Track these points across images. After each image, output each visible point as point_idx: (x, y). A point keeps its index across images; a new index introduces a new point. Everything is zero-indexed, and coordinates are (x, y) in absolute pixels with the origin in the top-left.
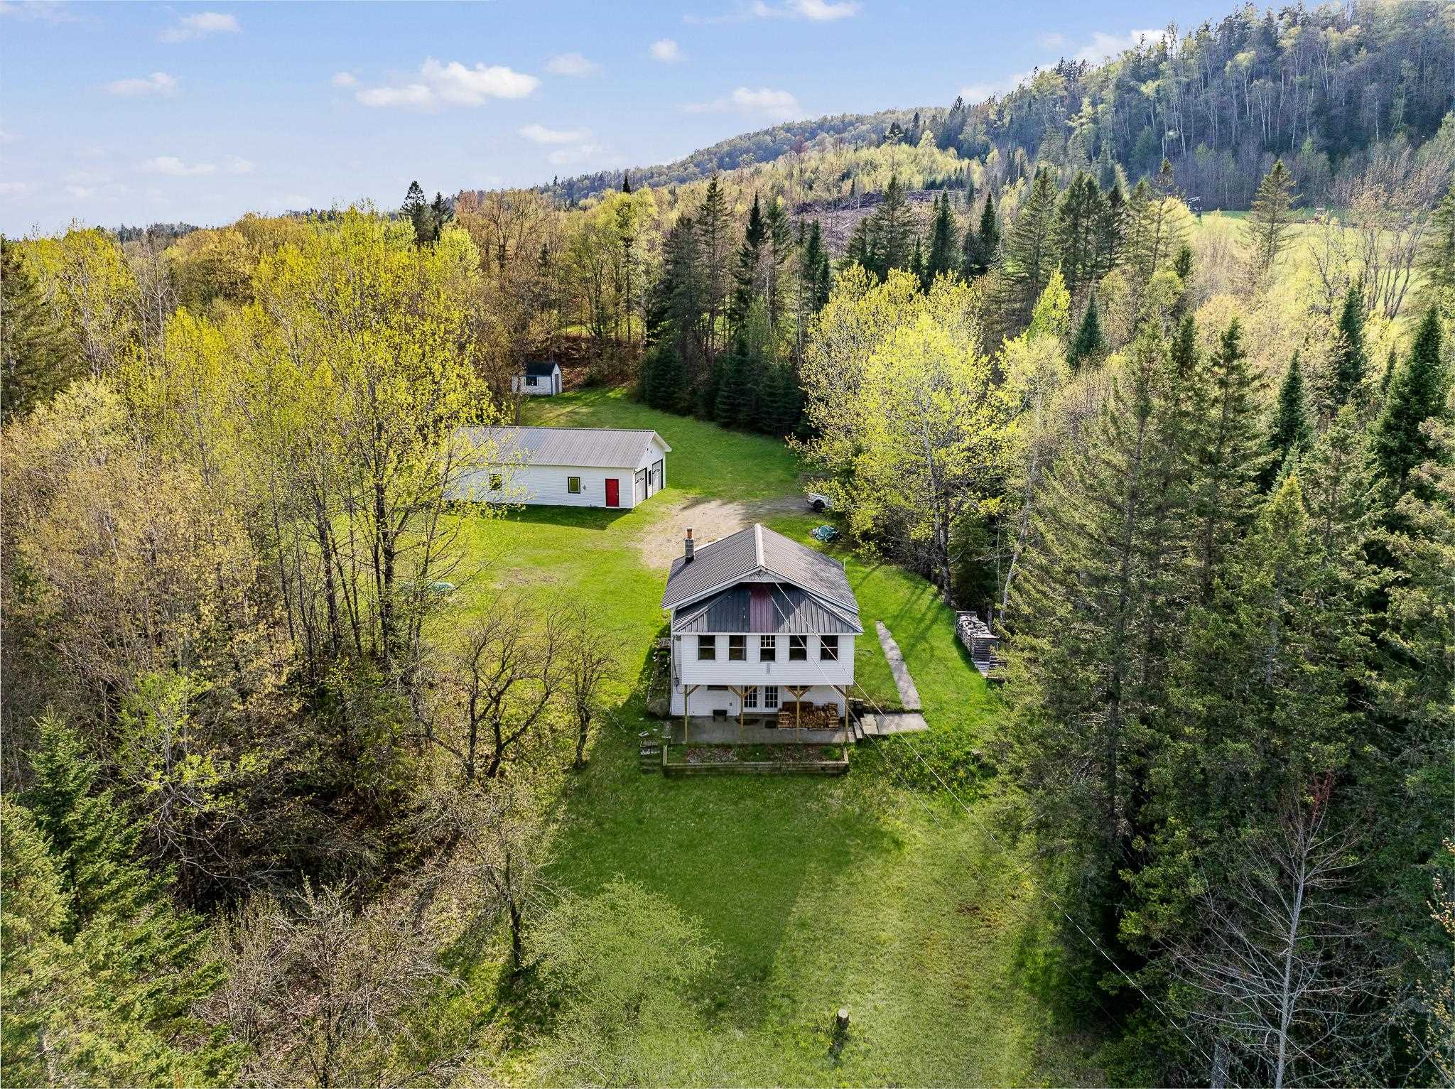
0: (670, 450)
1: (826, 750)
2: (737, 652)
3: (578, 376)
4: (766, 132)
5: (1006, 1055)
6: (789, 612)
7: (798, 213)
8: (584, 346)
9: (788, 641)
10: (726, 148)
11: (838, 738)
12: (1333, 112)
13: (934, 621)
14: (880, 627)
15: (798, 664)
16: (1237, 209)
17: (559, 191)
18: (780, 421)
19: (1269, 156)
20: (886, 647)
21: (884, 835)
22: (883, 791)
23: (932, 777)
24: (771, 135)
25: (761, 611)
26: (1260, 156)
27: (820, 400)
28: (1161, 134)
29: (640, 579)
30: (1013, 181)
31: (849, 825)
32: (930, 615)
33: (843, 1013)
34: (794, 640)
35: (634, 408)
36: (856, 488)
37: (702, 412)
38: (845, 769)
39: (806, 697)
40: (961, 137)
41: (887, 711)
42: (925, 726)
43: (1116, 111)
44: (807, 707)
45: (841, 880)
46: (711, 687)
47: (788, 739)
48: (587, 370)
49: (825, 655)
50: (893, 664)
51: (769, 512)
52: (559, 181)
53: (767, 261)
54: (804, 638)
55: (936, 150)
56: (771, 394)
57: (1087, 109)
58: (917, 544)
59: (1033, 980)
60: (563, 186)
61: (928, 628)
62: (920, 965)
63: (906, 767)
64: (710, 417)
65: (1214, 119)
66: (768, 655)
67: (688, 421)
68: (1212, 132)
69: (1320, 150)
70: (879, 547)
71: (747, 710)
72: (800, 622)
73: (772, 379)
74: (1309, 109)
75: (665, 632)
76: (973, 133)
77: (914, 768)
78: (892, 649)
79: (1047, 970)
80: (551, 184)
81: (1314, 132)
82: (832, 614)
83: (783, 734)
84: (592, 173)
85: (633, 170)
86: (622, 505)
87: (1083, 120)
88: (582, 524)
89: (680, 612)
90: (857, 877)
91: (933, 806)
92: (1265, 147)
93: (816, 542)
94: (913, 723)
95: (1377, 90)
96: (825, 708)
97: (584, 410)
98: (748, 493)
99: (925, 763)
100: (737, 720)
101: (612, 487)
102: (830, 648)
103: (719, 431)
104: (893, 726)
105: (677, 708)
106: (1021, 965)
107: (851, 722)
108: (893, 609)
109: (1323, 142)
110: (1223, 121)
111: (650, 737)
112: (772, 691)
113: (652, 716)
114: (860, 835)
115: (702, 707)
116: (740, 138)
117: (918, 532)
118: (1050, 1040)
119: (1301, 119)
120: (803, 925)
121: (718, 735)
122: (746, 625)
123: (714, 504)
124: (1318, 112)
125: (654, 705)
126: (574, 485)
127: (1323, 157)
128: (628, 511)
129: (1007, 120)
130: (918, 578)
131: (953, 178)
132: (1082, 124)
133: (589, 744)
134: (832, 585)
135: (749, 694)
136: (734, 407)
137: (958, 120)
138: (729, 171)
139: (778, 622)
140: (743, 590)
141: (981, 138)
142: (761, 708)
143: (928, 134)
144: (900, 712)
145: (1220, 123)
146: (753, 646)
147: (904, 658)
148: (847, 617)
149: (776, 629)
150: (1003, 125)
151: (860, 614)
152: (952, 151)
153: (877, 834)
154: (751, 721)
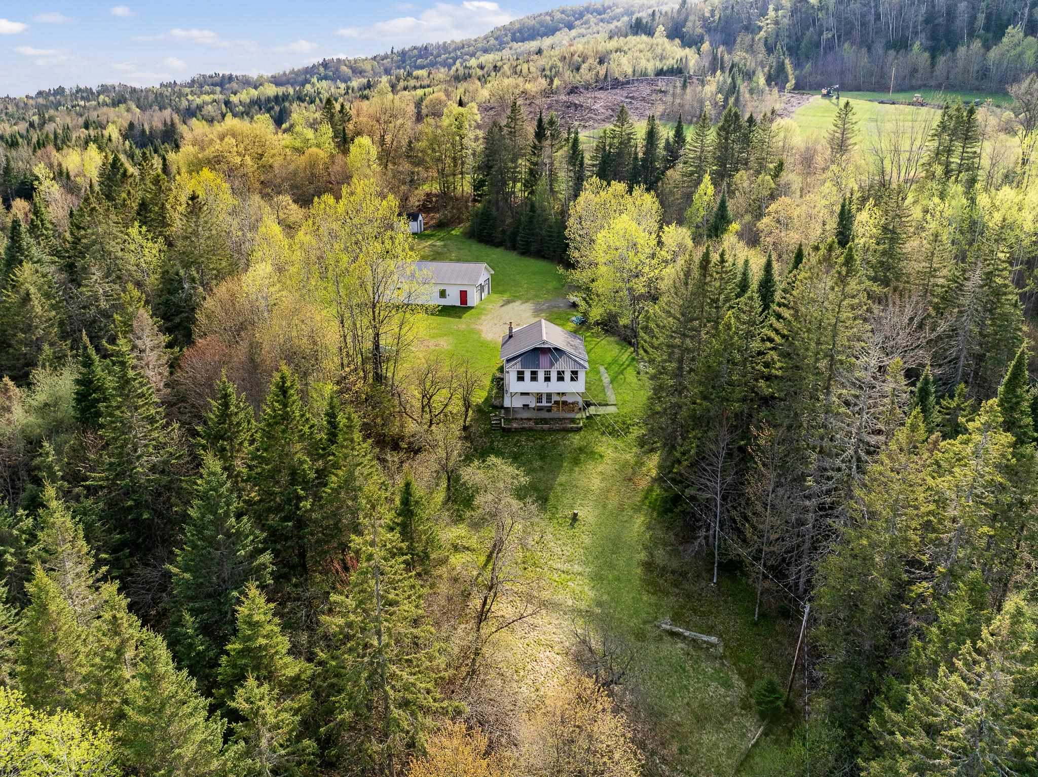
0: (493, 272)
1: (573, 420)
2: (534, 378)
3: (432, 218)
4: (547, 14)
5: (637, 526)
6: (557, 360)
7: (569, 94)
8: (434, 199)
9: (556, 374)
10: (517, 26)
11: (578, 416)
12: (936, 22)
13: (628, 366)
14: (602, 369)
15: (561, 383)
16: (868, 90)
17: (395, 58)
18: (554, 252)
19: (892, 53)
20: (603, 378)
21: (596, 453)
22: (597, 437)
23: (618, 431)
24: (550, 15)
25: (544, 360)
26: (886, 53)
27: (576, 248)
28: (820, 33)
29: (484, 345)
30: (714, 72)
31: (581, 450)
32: (627, 363)
33: (576, 512)
34: (559, 373)
35: (469, 242)
36: (591, 299)
37: (509, 245)
38: (581, 428)
39: (564, 398)
40: (684, 30)
41: (600, 405)
42: (617, 411)
43: (792, 16)
44: (564, 403)
45: (577, 469)
46: (522, 394)
47: (556, 416)
48: (438, 216)
49: (572, 379)
50: (606, 385)
51: (548, 308)
52: (395, 51)
53: (547, 151)
54: (563, 372)
55: (666, 40)
56: (550, 236)
57: (771, 13)
58: (625, 327)
59: (650, 503)
60: (398, 54)
61: (625, 369)
62: (607, 498)
63: (607, 427)
64: (513, 247)
65: (857, 24)
66: (547, 379)
67: (499, 251)
68: (856, 33)
69: (925, 50)
70: (603, 329)
71: (538, 404)
72: (562, 365)
73: (550, 227)
74: (920, 18)
75: (501, 370)
76: (693, 27)
77: (611, 427)
78: (606, 379)
79: (656, 500)
80: (389, 53)
81: (923, 35)
82: (575, 361)
83: (555, 414)
84: (419, 45)
85: (449, 42)
86: (469, 305)
87: (769, 21)
88: (449, 315)
89: (508, 361)
90: (584, 468)
91: (617, 443)
92: (889, 46)
93: (573, 325)
94: (611, 410)
95: (967, 7)
96: (573, 404)
97: (439, 243)
98: (537, 296)
99: (615, 426)
100: (534, 409)
101: (463, 295)
102: (574, 376)
103: (518, 257)
104: (602, 411)
105: (507, 403)
106: (646, 498)
107: (584, 409)
108: (609, 359)
109: (929, 43)
110: (863, 24)
111: (496, 416)
112: (549, 396)
113: (495, 407)
114: (586, 453)
115: (518, 403)
116: (528, 18)
117: (623, 321)
118: (653, 522)
119: (915, 27)
120: (561, 485)
121: (525, 415)
122: (538, 366)
123: (518, 303)
124: (927, 21)
125: (497, 402)
126: (443, 294)
127: (927, 55)
128: (472, 308)
129: (717, 18)
130: (625, 344)
131: (675, 66)
132: (768, 24)
133: (468, 419)
134: (576, 348)
135: (539, 397)
136: (528, 244)
137: (683, 17)
138: (520, 44)
139: (552, 365)
140: (536, 350)
141: (699, 31)
142: (544, 403)
143: (661, 28)
144: (607, 405)
145: (862, 26)
146: (541, 375)
147: (611, 382)
148: (582, 362)
149: (551, 367)
150: (714, 21)
151: (589, 362)
152: (677, 41)
153: (593, 453)
154: (540, 409)
